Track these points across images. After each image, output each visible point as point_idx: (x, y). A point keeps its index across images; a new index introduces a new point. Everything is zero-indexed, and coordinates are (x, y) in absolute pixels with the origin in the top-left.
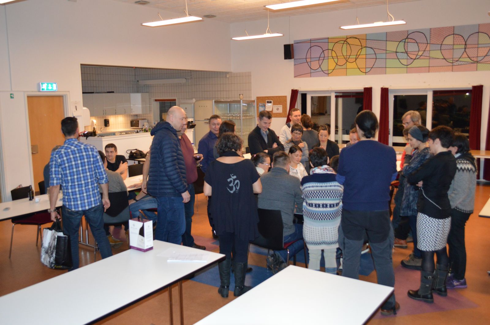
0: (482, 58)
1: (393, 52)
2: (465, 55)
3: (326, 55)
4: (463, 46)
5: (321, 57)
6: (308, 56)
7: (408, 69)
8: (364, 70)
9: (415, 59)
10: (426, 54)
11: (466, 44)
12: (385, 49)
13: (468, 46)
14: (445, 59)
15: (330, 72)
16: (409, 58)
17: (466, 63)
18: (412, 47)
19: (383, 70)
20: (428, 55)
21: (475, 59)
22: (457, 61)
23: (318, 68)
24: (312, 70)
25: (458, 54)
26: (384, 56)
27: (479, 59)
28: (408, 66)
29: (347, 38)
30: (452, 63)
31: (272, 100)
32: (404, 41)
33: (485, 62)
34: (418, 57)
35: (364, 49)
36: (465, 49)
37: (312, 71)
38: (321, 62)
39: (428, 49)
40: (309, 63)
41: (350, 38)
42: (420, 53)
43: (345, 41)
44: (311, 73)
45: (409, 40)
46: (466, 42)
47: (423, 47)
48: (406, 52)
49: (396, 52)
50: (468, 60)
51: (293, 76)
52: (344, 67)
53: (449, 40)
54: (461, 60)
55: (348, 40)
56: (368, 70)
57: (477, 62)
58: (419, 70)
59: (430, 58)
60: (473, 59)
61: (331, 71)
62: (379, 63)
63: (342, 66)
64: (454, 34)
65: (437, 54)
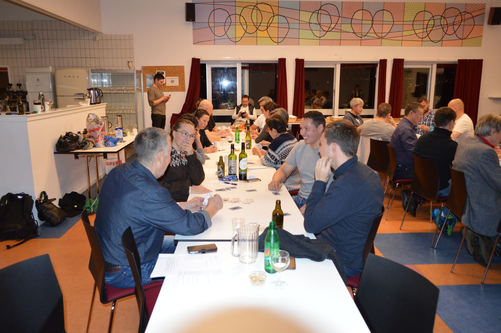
0: (386, 34)
2: (372, 31)
3: (233, 21)
4: (370, 22)
5: (227, 22)
6: (211, 20)
10: (338, 27)
11: (373, 20)
13: (374, 23)
15: (238, 39)
17: (373, 38)
19: (296, 41)
20: (340, 28)
21: (380, 36)
22: (365, 36)
23: (223, 34)
24: (216, 36)
26: (297, 26)
29: (258, 4)
30: (361, 37)
33: (388, 39)
34: (330, 29)
36: (372, 25)
37: (216, 38)
38: (227, 27)
39: (339, 22)
40: (212, 29)
41: (260, 3)
42: (333, 26)
43: (255, 6)
44: (215, 40)
46: (373, 18)
47: (335, 19)
49: (310, 23)
50: (374, 35)
51: (192, 42)
52: (255, 35)
54: (368, 35)
55: (259, 6)
57: (382, 38)
58: (332, 42)
59: (341, 31)
60: (378, 34)
62: (292, 33)
63: (252, 34)
65: (347, 28)
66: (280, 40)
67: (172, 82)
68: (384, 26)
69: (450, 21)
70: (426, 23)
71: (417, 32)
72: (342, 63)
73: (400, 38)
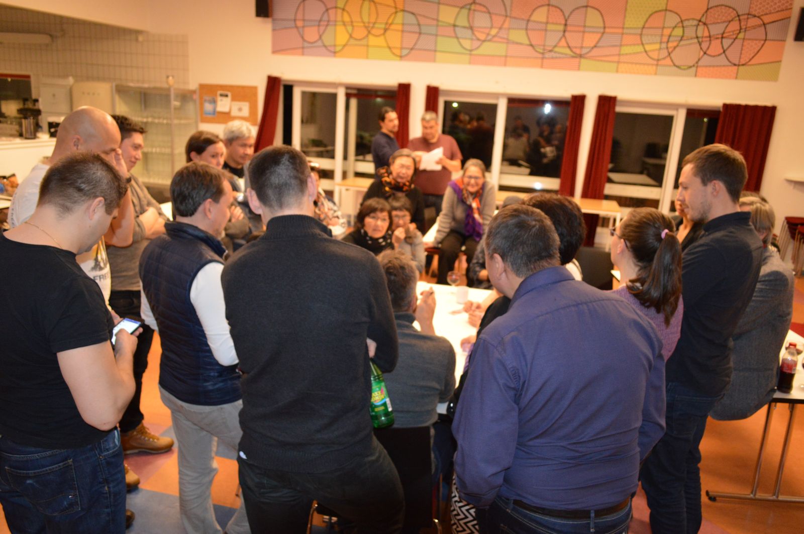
0: (589, 49)
1: (449, 25)
2: (563, 43)
3: (332, 18)
4: (561, 28)
5: (322, 19)
6: (299, 16)
7: (474, 58)
8: (397, 52)
9: (485, 41)
10: (503, 34)
12: (435, 17)
14: (532, 45)
15: (338, 49)
16: (475, 38)
17: (563, 56)
19: (430, 54)
20: (505, 36)
21: (578, 51)
22: (550, 51)
23: (316, 40)
24: (305, 43)
26: (433, 30)
30: (543, 53)
31: (229, 91)
32: (468, 7)
33: (592, 58)
34: (490, 37)
35: (400, 14)
36: (564, 31)
37: (306, 45)
38: (322, 28)
39: (506, 25)
40: (300, 30)
44: (305, 47)
45: (477, 7)
46: (566, 21)
47: (498, 21)
48: (471, 28)
49: (454, 26)
50: (567, 51)
51: (270, 50)
52: (364, 42)
54: (556, 49)
56: (405, 52)
57: (581, 56)
59: (508, 42)
60: (574, 50)
61: (341, 48)
62: (425, 42)
63: (360, 40)
64: (549, 5)
65: (519, 36)
67: (240, 110)
68: (586, 35)
69: (716, 30)
70: (667, 32)
71: (648, 48)
72: (510, 96)
73: (616, 58)
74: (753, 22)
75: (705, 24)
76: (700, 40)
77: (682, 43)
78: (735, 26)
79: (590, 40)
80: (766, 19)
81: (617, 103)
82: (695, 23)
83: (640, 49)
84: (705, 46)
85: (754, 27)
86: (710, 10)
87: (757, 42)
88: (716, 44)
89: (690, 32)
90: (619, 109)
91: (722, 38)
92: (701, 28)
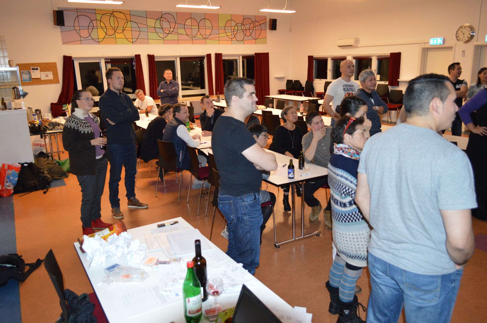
1: (152, 27)
2: (199, 33)
3: (95, 25)
4: (197, 27)
5: (90, 26)
6: (76, 24)
7: (165, 41)
8: (131, 40)
9: (168, 34)
10: (175, 30)
11: (199, 26)
12: (146, 24)
13: (200, 28)
14: (187, 35)
15: (100, 40)
16: (164, 32)
17: (200, 39)
18: (166, 25)
19: (146, 41)
20: (177, 32)
21: (205, 37)
22: (195, 37)
23: (88, 36)
25: (195, 32)
26: (146, 30)
27: (207, 36)
28: (164, 39)
29: (113, 12)
30: (192, 38)
31: (38, 66)
32: (159, 19)
33: (210, 39)
34: (170, 32)
35: (129, 23)
37: (82, 39)
38: (90, 31)
39: (176, 27)
40: (78, 31)
41: (116, 12)
42: (172, 30)
43: (111, 14)
45: (163, 19)
46: (199, 24)
47: (173, 25)
48: (162, 28)
49: (155, 27)
50: (201, 36)
51: (61, 42)
52: (113, 36)
53: (189, 22)
54: (197, 36)
55: (114, 13)
57: (206, 38)
58: (172, 42)
59: (178, 34)
60: (203, 36)
61: (102, 40)
62: (143, 35)
63: (111, 35)
64: (191, 18)
65: (182, 31)
66: (134, 40)
67: (47, 76)
68: (207, 30)
69: (247, 27)
70: (233, 28)
71: (228, 34)
72: (180, 57)
73: (218, 39)
74: (257, 24)
75: (243, 25)
76: (243, 30)
77: (238, 32)
78: (252, 25)
79: (208, 32)
80: (261, 23)
81: (223, 56)
82: (241, 24)
83: (225, 35)
84: (245, 32)
85: (258, 25)
86: (244, 20)
87: (259, 31)
88: (248, 31)
89: (240, 28)
90: (223, 58)
91: (249, 30)
92: (242, 26)
